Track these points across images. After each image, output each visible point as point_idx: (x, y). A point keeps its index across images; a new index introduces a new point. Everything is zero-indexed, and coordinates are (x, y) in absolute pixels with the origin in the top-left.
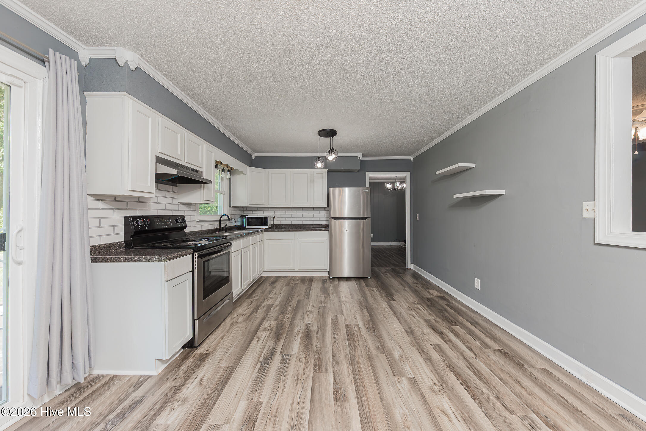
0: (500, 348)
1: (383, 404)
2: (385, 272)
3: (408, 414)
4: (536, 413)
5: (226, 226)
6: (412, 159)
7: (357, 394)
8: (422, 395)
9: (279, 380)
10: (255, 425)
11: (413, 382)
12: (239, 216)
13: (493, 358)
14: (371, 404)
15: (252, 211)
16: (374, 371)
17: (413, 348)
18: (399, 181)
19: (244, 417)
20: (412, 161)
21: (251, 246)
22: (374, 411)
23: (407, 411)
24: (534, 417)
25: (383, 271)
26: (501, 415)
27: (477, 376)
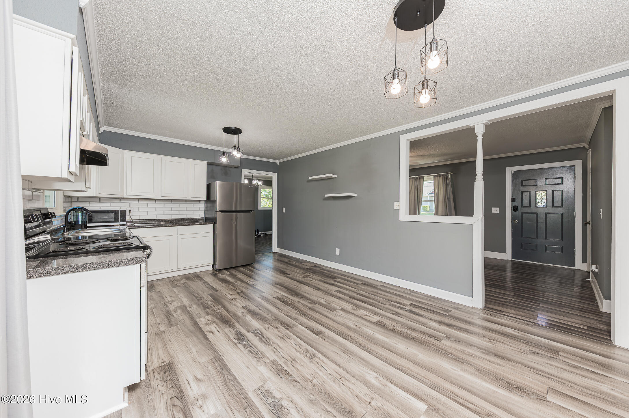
0: (362, 283)
1: (341, 325)
3: (355, 323)
4: (392, 301)
6: (278, 163)
7: (325, 328)
8: (352, 313)
9: (269, 345)
10: (287, 371)
11: (343, 310)
13: (363, 287)
14: (336, 328)
16: (321, 314)
17: (328, 296)
18: (256, 178)
19: (273, 372)
20: (278, 164)
22: (340, 329)
23: (353, 322)
24: (392, 303)
26: (384, 307)
27: (364, 297)
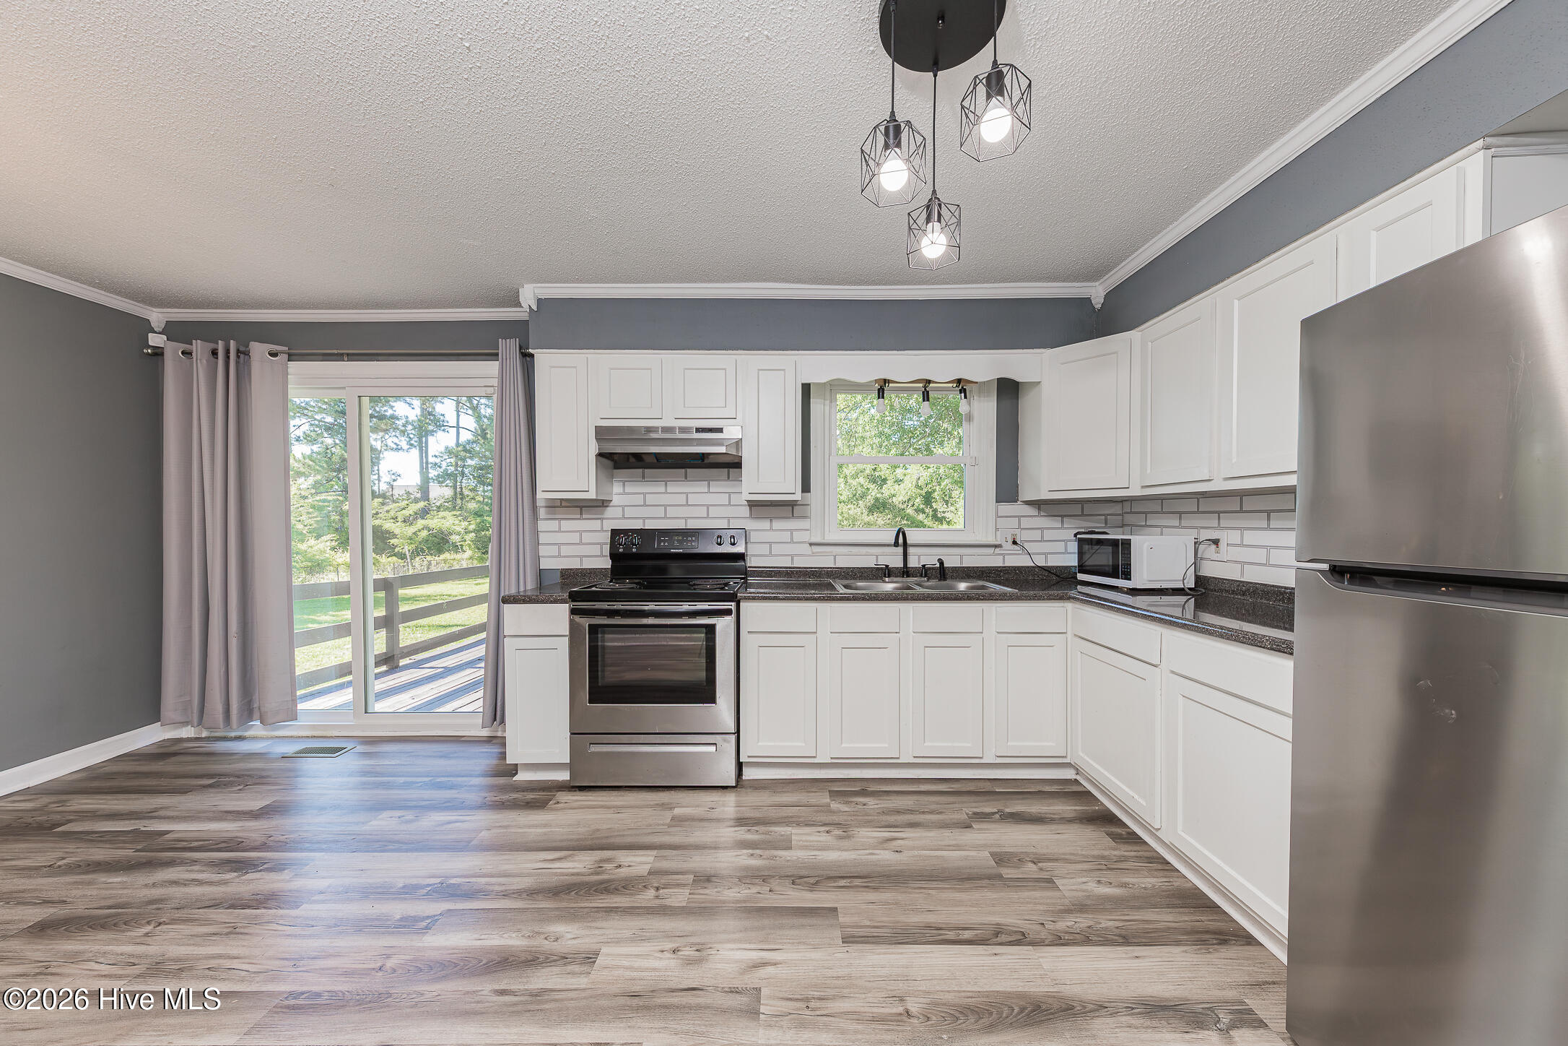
12: (1070, 535)
15: (1146, 513)
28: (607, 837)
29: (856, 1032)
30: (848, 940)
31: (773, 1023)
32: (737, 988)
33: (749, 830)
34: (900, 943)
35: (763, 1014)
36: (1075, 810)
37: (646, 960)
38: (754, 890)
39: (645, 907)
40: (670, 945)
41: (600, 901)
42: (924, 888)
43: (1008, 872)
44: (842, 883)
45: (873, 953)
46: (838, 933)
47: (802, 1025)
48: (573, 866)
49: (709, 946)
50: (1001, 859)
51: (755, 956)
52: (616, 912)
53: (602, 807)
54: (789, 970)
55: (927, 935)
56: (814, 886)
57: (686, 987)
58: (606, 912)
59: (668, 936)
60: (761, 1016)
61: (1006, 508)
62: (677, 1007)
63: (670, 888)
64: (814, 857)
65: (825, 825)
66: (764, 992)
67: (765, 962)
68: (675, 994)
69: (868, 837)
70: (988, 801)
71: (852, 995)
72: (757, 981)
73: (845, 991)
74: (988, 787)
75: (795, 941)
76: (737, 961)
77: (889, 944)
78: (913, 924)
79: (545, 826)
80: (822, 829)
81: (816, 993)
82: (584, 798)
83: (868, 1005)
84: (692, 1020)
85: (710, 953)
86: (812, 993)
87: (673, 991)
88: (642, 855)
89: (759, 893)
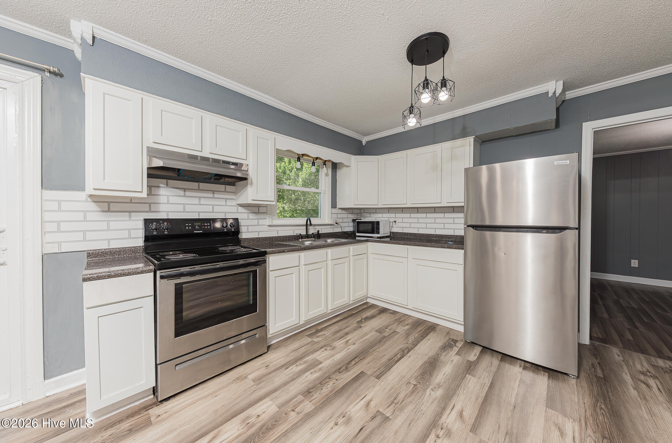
2: (643, 373)
5: (318, 231)
12: (351, 220)
15: (370, 213)
21: (352, 257)
25: (639, 367)
28: (228, 410)
29: (413, 399)
30: (378, 377)
31: (395, 416)
32: (373, 416)
33: (297, 365)
34: (390, 369)
35: (389, 416)
36: (377, 310)
37: (331, 437)
38: (331, 383)
39: (300, 420)
40: (332, 424)
41: (273, 435)
42: (375, 350)
43: (386, 334)
44: (353, 363)
45: (388, 376)
46: (373, 378)
47: (401, 410)
48: (230, 435)
49: (345, 412)
50: (379, 331)
51: (363, 403)
52: (289, 432)
53: (199, 399)
54: (377, 398)
55: (392, 362)
56: (347, 369)
57: (358, 431)
58: (284, 436)
59: (326, 421)
60: (390, 417)
61: (334, 211)
62: (365, 439)
63: (298, 406)
64: (333, 361)
65: (321, 348)
66: (381, 410)
67: (368, 402)
68: (358, 436)
69: (340, 345)
70: (356, 317)
71: (399, 392)
72: (374, 409)
73: (397, 391)
74: (350, 313)
75: (366, 389)
76: (361, 409)
77: (388, 371)
78: (385, 362)
79: (171, 431)
80: (323, 350)
81: (392, 398)
82: (176, 403)
83: (406, 390)
84: (375, 438)
85: (349, 414)
86: (391, 399)
87: (356, 436)
88: (264, 404)
89: (334, 383)
